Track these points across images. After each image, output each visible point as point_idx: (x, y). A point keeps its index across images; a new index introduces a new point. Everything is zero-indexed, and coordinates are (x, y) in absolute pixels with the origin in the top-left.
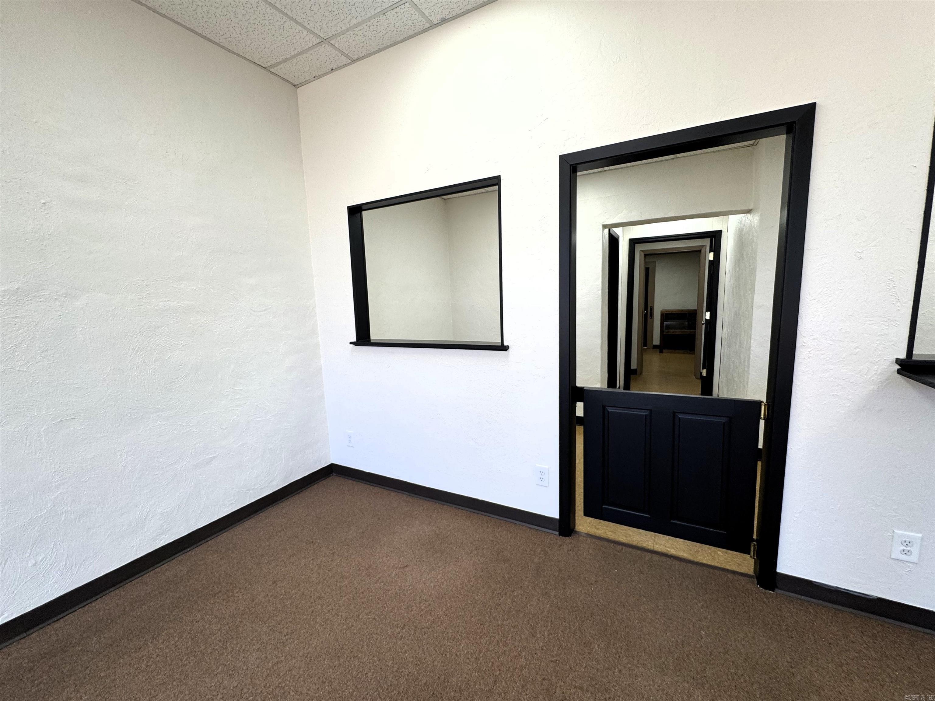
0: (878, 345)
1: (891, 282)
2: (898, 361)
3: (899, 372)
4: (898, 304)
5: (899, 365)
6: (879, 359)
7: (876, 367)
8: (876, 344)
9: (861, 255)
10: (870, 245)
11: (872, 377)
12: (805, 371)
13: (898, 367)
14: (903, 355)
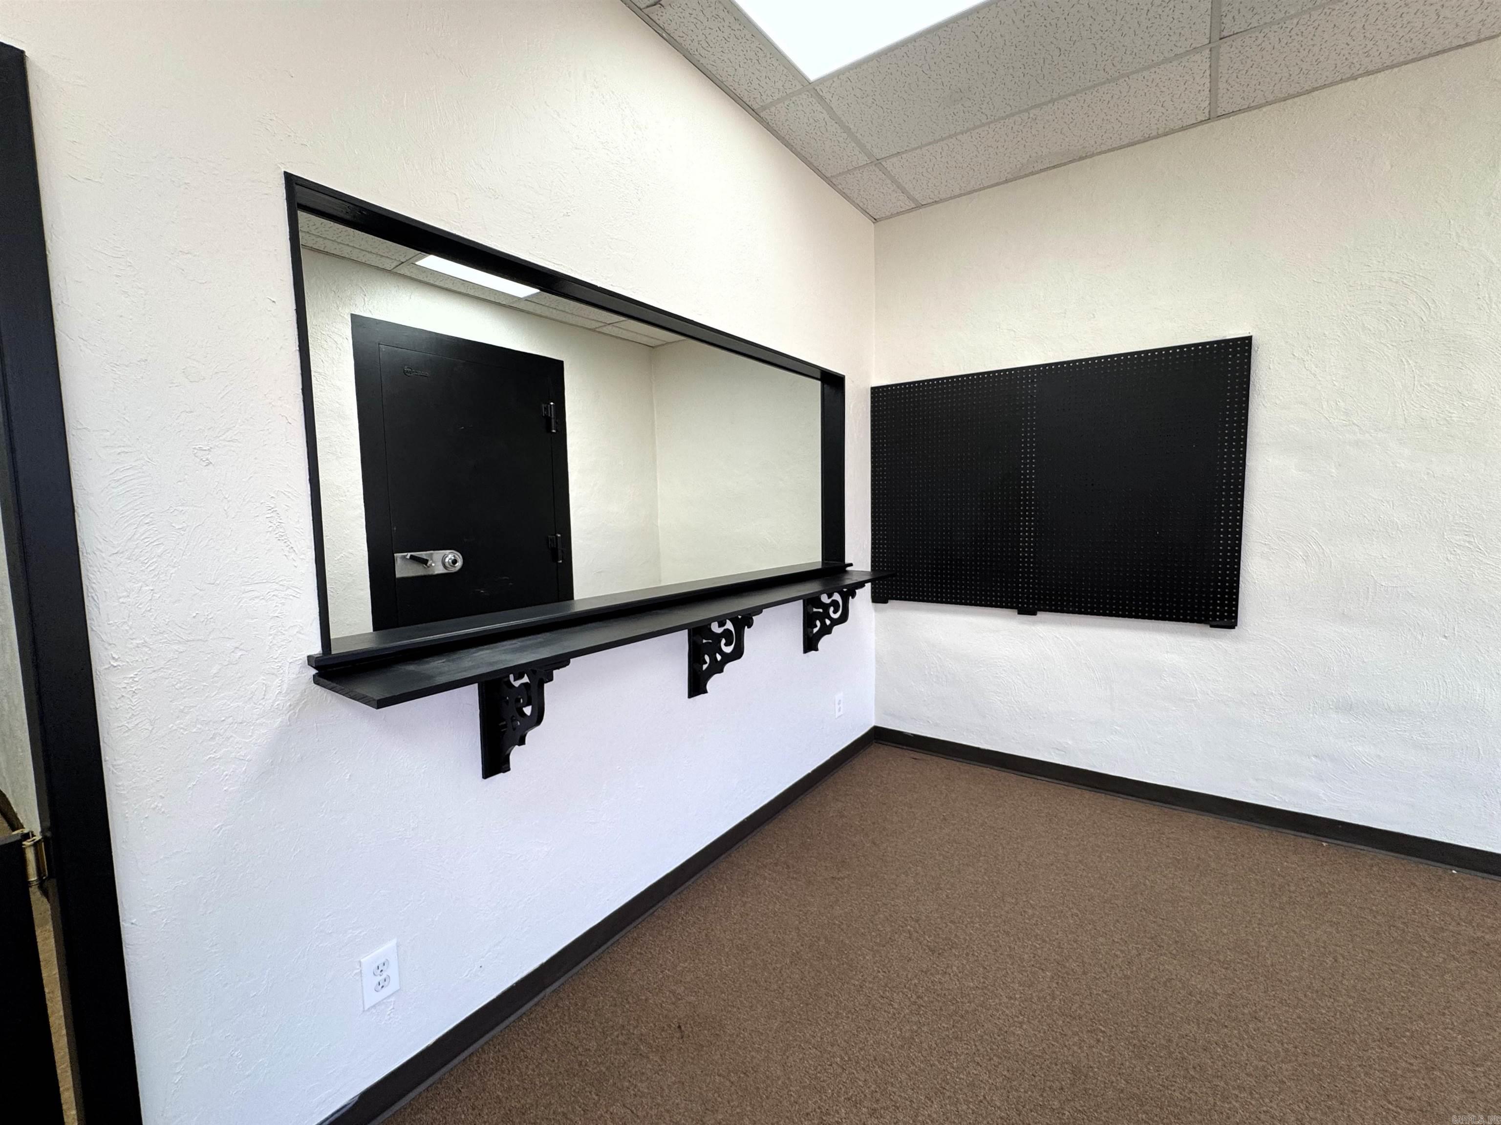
0: (274, 638)
1: (272, 515)
2: (312, 661)
3: (316, 682)
4: (293, 555)
5: (315, 668)
6: (280, 664)
7: (277, 681)
8: (271, 635)
9: (209, 457)
10: (221, 438)
11: (274, 702)
12: (130, 726)
13: (314, 671)
14: (316, 649)
